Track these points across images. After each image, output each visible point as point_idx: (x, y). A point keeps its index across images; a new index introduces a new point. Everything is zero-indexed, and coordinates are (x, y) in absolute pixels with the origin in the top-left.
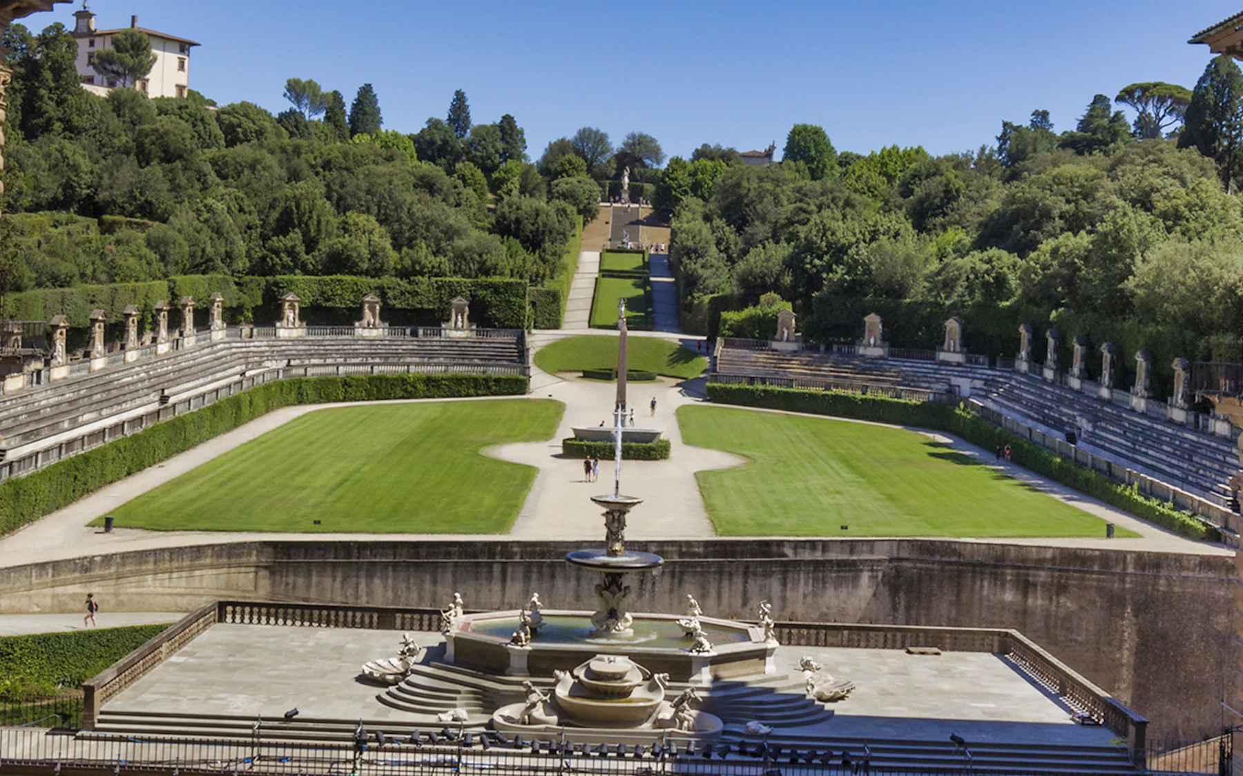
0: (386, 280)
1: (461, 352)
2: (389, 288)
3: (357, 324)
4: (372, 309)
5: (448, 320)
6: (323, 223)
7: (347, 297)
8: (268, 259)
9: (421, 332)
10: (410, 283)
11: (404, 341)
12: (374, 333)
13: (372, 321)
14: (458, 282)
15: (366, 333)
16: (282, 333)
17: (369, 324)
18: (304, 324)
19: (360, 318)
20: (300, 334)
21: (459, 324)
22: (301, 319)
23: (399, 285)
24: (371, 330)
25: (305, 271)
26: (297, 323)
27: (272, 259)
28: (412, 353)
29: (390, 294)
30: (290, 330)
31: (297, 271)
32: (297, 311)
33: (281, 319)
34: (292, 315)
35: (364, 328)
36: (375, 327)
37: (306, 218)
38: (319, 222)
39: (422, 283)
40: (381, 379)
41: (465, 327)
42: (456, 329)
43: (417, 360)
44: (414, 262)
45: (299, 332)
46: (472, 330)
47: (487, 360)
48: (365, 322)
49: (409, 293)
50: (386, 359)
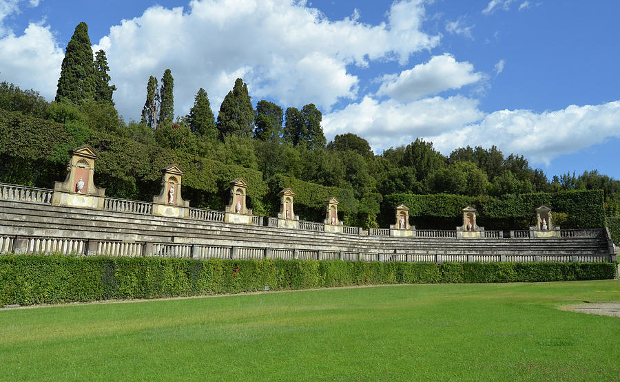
0: (480, 198)
1: (548, 247)
2: (483, 203)
3: (458, 228)
4: (471, 217)
5: (535, 224)
6: (432, 161)
7: (449, 209)
8: (387, 183)
9: (512, 233)
10: (501, 199)
11: (498, 239)
12: (474, 235)
13: (471, 226)
14: (540, 196)
15: (466, 235)
16: (396, 233)
17: (468, 228)
18: (414, 227)
19: (461, 224)
20: (411, 235)
21: (545, 227)
22: (411, 224)
23: (492, 201)
24: (470, 232)
25: (415, 191)
26: (408, 226)
27: (389, 182)
28: (504, 248)
29: (485, 207)
30: (402, 231)
31: (410, 191)
32: (407, 218)
33: (394, 223)
34: (403, 220)
35: (464, 231)
36: (473, 230)
37: (419, 159)
38: (429, 160)
39: (510, 198)
40: (476, 266)
41: (550, 228)
42: (542, 230)
43: (509, 253)
44: (502, 184)
45: (410, 233)
46: (556, 231)
47: (572, 252)
48: (465, 227)
49: (500, 206)
50: (481, 251)
